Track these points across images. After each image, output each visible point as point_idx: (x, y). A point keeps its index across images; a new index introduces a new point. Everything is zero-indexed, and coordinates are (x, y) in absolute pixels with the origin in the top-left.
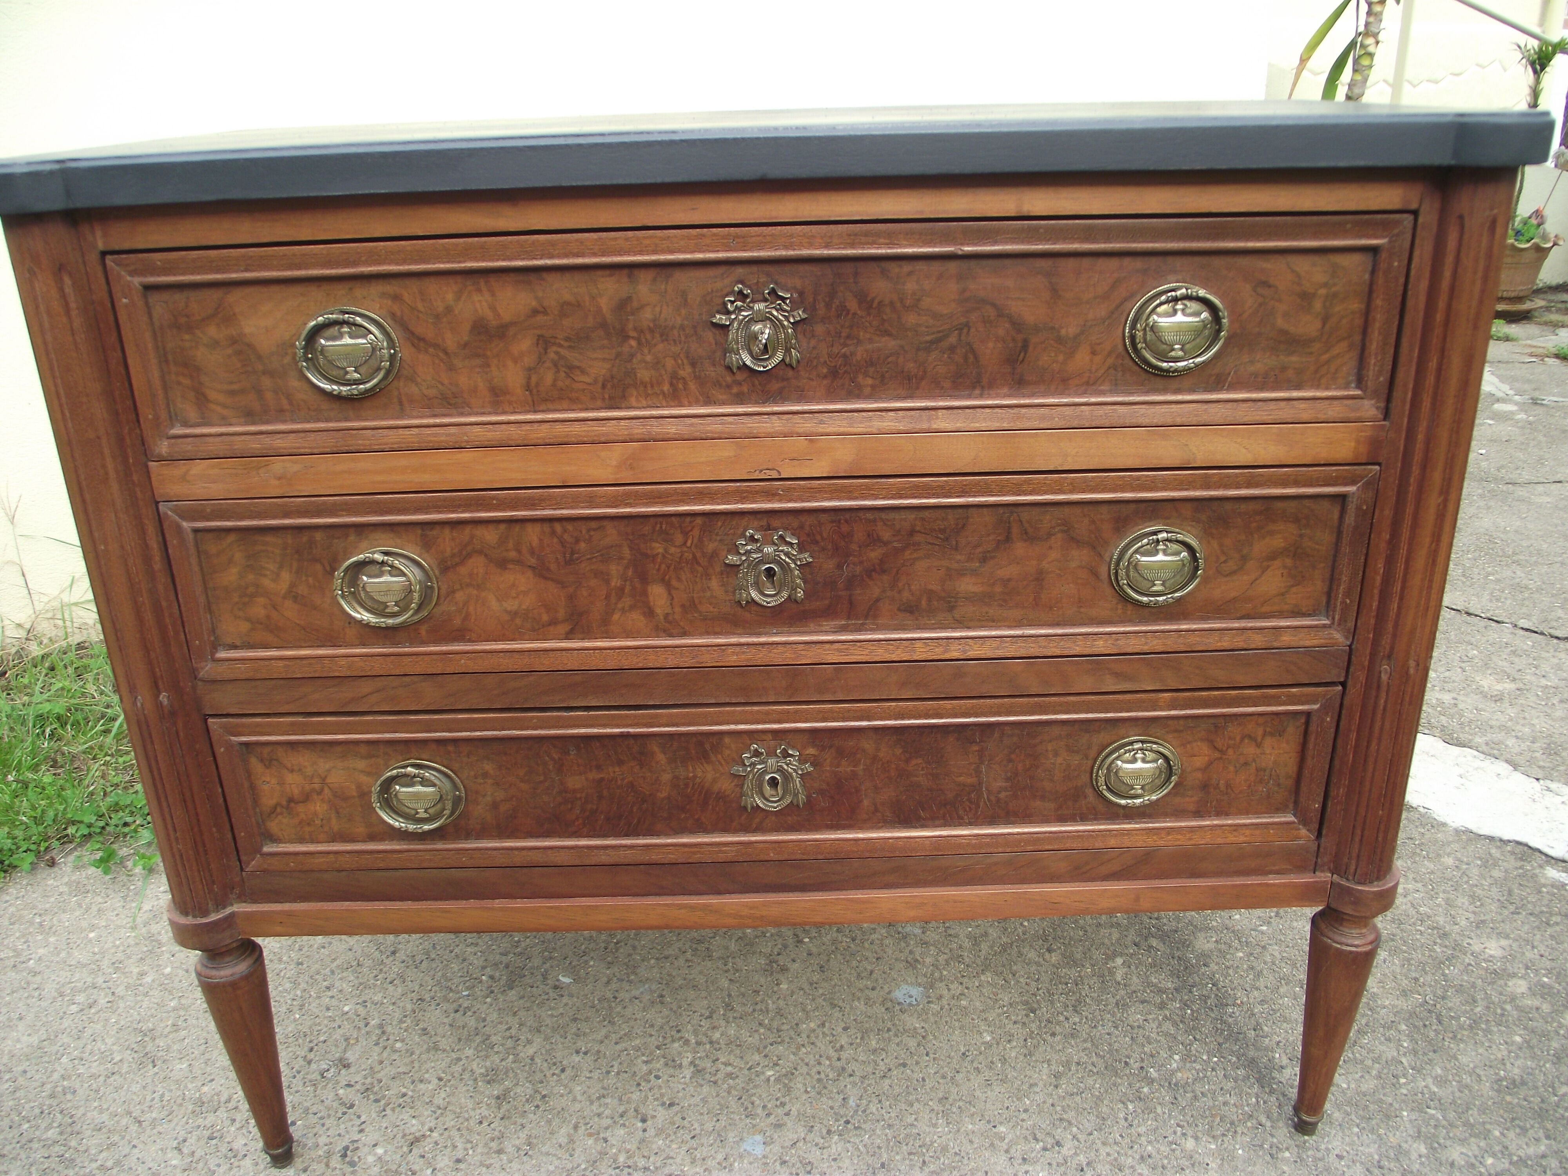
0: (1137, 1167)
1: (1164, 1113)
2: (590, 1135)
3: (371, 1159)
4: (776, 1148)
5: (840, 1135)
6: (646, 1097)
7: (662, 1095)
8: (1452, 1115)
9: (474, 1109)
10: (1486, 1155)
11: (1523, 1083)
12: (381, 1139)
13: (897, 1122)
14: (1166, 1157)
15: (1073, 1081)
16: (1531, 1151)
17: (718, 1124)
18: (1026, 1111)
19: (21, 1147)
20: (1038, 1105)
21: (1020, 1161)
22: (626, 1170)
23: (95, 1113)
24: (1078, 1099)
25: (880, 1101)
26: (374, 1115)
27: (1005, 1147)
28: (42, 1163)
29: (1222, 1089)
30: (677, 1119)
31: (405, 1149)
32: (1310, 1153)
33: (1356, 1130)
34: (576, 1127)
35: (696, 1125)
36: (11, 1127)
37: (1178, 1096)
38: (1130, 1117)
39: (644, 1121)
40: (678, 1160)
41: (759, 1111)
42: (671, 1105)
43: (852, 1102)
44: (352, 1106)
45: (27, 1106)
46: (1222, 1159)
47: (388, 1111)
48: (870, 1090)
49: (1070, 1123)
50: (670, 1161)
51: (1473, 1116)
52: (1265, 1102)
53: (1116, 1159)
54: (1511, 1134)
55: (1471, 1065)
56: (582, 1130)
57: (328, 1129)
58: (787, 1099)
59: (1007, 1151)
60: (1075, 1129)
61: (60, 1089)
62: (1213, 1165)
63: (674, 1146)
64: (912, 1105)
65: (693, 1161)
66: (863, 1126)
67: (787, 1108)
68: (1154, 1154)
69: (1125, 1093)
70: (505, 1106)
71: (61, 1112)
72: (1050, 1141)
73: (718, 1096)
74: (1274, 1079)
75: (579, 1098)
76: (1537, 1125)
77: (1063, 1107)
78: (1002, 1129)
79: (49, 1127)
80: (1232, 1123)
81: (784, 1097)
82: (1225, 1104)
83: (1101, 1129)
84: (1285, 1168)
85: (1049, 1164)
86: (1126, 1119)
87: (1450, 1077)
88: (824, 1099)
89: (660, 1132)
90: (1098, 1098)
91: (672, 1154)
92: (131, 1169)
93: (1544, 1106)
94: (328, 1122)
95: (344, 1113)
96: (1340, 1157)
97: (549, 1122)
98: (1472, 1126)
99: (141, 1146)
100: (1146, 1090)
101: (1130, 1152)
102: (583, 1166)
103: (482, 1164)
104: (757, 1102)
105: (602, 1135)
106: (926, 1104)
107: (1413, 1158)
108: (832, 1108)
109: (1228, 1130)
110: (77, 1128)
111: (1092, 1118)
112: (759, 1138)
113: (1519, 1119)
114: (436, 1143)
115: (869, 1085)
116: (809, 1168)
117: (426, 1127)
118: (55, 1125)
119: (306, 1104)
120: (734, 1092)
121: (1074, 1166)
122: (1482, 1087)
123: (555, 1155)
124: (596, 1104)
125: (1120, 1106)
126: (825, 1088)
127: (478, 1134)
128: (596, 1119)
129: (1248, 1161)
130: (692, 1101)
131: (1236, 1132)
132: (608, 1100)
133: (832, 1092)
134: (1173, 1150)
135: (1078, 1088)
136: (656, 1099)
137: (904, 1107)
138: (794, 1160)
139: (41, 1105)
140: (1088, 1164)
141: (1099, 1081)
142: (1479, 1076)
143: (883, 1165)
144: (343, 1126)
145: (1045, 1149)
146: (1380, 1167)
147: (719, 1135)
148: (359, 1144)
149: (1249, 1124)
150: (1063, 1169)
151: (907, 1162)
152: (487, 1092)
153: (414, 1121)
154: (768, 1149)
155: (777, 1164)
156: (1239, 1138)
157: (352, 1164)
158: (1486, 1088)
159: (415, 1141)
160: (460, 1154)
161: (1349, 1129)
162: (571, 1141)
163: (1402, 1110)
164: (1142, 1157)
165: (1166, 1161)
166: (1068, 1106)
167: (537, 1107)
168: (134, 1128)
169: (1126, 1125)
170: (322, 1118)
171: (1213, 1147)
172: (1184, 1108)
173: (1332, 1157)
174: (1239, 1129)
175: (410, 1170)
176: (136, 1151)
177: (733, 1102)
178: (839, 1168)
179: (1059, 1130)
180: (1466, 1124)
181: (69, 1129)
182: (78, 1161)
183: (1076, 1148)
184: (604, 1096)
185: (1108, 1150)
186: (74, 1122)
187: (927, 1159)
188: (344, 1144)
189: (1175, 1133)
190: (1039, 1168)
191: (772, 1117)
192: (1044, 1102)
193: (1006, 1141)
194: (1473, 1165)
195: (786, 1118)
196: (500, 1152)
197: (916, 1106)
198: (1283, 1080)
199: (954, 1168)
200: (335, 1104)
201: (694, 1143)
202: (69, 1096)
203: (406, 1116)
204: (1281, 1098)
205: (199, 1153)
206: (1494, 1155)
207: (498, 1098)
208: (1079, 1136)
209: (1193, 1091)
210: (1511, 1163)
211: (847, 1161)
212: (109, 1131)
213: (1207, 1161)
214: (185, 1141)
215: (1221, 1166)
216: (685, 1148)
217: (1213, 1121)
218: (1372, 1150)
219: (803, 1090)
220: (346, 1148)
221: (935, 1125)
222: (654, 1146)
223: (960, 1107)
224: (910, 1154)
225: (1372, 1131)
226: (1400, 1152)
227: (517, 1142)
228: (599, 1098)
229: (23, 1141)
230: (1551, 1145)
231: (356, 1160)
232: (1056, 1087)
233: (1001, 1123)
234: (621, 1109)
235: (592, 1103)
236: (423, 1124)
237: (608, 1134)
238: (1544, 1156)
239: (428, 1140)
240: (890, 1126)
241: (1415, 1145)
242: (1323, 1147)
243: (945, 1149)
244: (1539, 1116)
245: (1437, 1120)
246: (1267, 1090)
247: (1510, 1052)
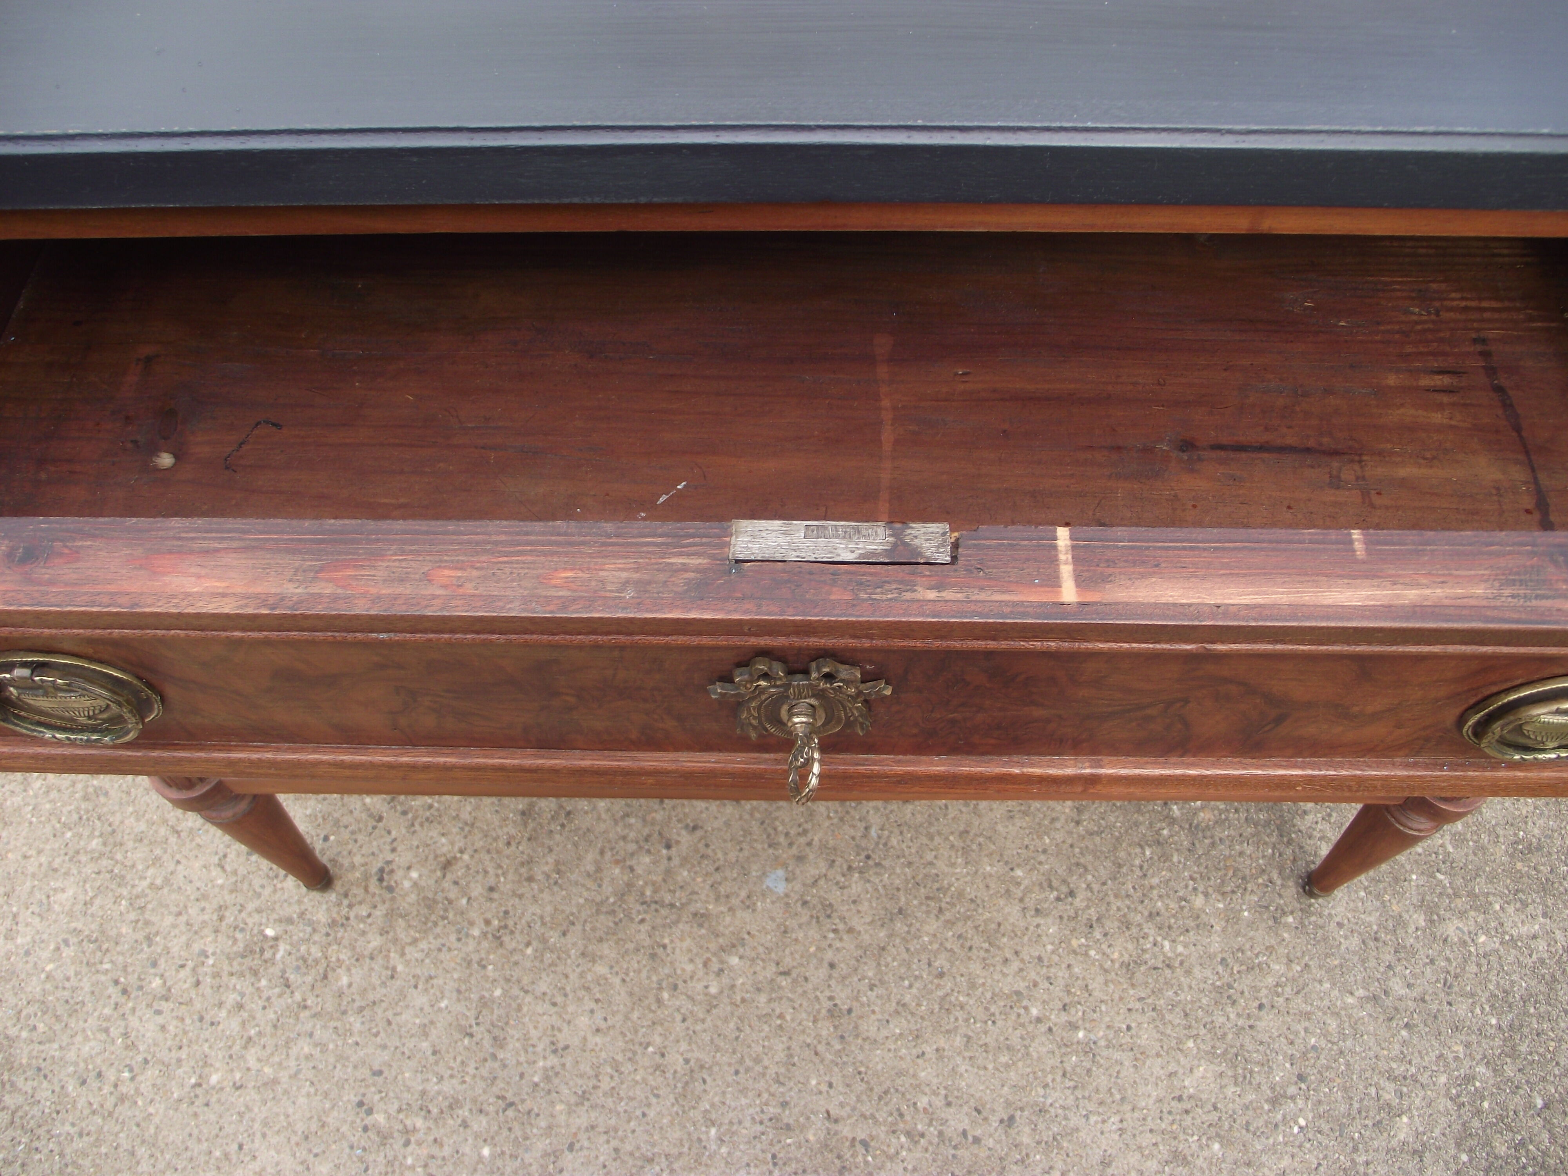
0: (1145, 925)
1: (1179, 862)
2: (617, 862)
3: (407, 884)
4: (798, 886)
5: (861, 872)
6: (670, 818)
7: (686, 815)
8: (1459, 881)
9: (501, 827)
10: (1480, 931)
11: (1539, 848)
12: (414, 861)
13: (917, 859)
14: (1174, 916)
15: (1094, 817)
16: (1524, 930)
17: (741, 855)
18: (1045, 851)
19: (71, 860)
20: (1057, 845)
21: (1033, 913)
22: (654, 906)
23: (132, 820)
24: (1097, 839)
25: (901, 833)
26: (404, 831)
27: (1020, 895)
28: (94, 880)
29: (1241, 835)
30: (701, 846)
31: (439, 873)
32: (1313, 918)
33: (1362, 894)
34: (602, 852)
35: (720, 855)
36: (55, 836)
37: (1196, 842)
38: (1145, 866)
39: (668, 847)
40: (703, 897)
41: (782, 839)
42: (695, 828)
43: (873, 833)
44: (380, 819)
45: (65, 810)
46: (1227, 921)
47: (417, 827)
48: (892, 818)
49: (1086, 870)
50: (695, 897)
51: (1480, 886)
52: (1280, 855)
53: (1125, 915)
54: (1510, 909)
55: (1493, 822)
56: (608, 855)
57: (361, 847)
58: (808, 826)
59: (1021, 900)
60: (1090, 877)
61: (91, 790)
62: (1217, 928)
63: (699, 880)
64: (932, 839)
65: (717, 898)
66: (883, 863)
67: (809, 836)
68: (1163, 911)
69: (1144, 835)
70: (531, 825)
71: (99, 819)
72: (1064, 889)
73: (741, 818)
74: (1294, 826)
75: (603, 816)
76: (1538, 900)
77: (1081, 848)
78: (1019, 873)
79: (91, 836)
80: (1244, 878)
81: (806, 822)
82: (1241, 854)
83: (1115, 878)
84: (1286, 935)
85: (1061, 917)
86: (1141, 867)
87: (1469, 836)
88: (846, 827)
89: (685, 861)
90: (1117, 839)
91: (696, 889)
92: (180, 888)
93: (1551, 877)
94: (360, 837)
95: (374, 828)
96: (1340, 925)
97: (576, 845)
98: (1477, 896)
99: (184, 861)
100: (1165, 832)
101: (1140, 908)
102: (612, 900)
103: (514, 894)
104: (780, 828)
105: (628, 863)
106: (947, 839)
107: (1410, 931)
108: (853, 838)
109: (1238, 887)
110: (119, 838)
111: (1108, 864)
112: (780, 873)
113: (1522, 891)
114: (468, 867)
115: (892, 812)
116: (828, 912)
117: (456, 848)
118: (97, 833)
119: (336, 815)
120: (757, 815)
121: (1085, 921)
122: (1497, 850)
123: (583, 885)
124: (621, 824)
125: (1138, 850)
126: (847, 812)
127: (508, 857)
128: (622, 843)
129: (1251, 925)
130: (716, 824)
131: (1245, 889)
132: (632, 820)
133: (853, 818)
134: (1182, 908)
135: (1100, 826)
136: (679, 821)
137: (925, 841)
138: (815, 901)
139: (78, 809)
140: (1098, 919)
141: (1121, 819)
142: (1498, 836)
143: (900, 911)
144: (375, 843)
145: (1058, 899)
146: (1376, 939)
147: (743, 867)
148: (394, 866)
149: (1260, 881)
150: (1073, 924)
151: (924, 908)
152: (512, 806)
153: (444, 840)
154: (790, 886)
155: (799, 904)
156: (1247, 897)
157: (390, 889)
158: (1500, 852)
159: (447, 865)
160: (491, 881)
161: (1356, 892)
162: (599, 870)
163: (1412, 872)
164: (1151, 914)
165: (1173, 921)
166: (1087, 847)
167: (563, 826)
168: (173, 839)
169: (1140, 874)
170: (353, 833)
171: (1221, 906)
172: (1200, 857)
173: (1333, 925)
174: (1249, 887)
175: (446, 899)
176: (180, 867)
177: (755, 826)
178: (859, 912)
179: (1075, 877)
180: (1471, 894)
181: (111, 840)
182: (128, 877)
183: (1089, 899)
184: (628, 816)
185: (1119, 904)
186: (114, 831)
187: (943, 905)
188: (380, 865)
189: (1186, 886)
190: (1050, 920)
191: (795, 847)
192: (1064, 842)
193: (1022, 887)
194: (1465, 942)
195: (808, 849)
196: (530, 879)
197: (937, 840)
198: (1303, 828)
199: (969, 917)
200: (364, 816)
201: (718, 877)
202: (102, 799)
203: (434, 833)
204: (1297, 850)
205: (242, 871)
206: (1487, 933)
207: (523, 813)
208: (1093, 886)
209: (1212, 837)
210: (1502, 943)
211: (866, 904)
212: (151, 843)
213: (1212, 922)
214: (225, 856)
215: (1224, 930)
216: (709, 882)
217: (1225, 875)
218: (1372, 919)
219: (825, 814)
220: (381, 870)
221: (953, 865)
222: (679, 878)
223: (980, 844)
224: (928, 898)
225: (1378, 896)
226: (1400, 922)
227: (546, 869)
228: (623, 817)
229: (71, 853)
230: (1545, 924)
231: (393, 883)
232: (1078, 823)
233: (1018, 865)
234: (646, 831)
235: (616, 822)
236: (452, 843)
237: (633, 862)
238: (1534, 937)
239: (460, 864)
240: (910, 864)
241: (1415, 916)
242: (1326, 912)
243: (961, 894)
244: (1544, 890)
245: (1444, 887)
246: (1285, 839)
247: (1536, 808)
